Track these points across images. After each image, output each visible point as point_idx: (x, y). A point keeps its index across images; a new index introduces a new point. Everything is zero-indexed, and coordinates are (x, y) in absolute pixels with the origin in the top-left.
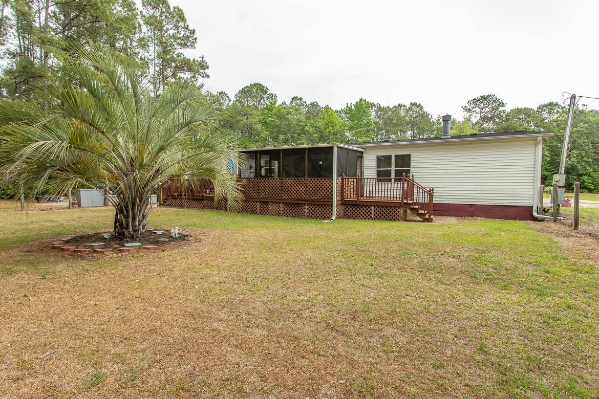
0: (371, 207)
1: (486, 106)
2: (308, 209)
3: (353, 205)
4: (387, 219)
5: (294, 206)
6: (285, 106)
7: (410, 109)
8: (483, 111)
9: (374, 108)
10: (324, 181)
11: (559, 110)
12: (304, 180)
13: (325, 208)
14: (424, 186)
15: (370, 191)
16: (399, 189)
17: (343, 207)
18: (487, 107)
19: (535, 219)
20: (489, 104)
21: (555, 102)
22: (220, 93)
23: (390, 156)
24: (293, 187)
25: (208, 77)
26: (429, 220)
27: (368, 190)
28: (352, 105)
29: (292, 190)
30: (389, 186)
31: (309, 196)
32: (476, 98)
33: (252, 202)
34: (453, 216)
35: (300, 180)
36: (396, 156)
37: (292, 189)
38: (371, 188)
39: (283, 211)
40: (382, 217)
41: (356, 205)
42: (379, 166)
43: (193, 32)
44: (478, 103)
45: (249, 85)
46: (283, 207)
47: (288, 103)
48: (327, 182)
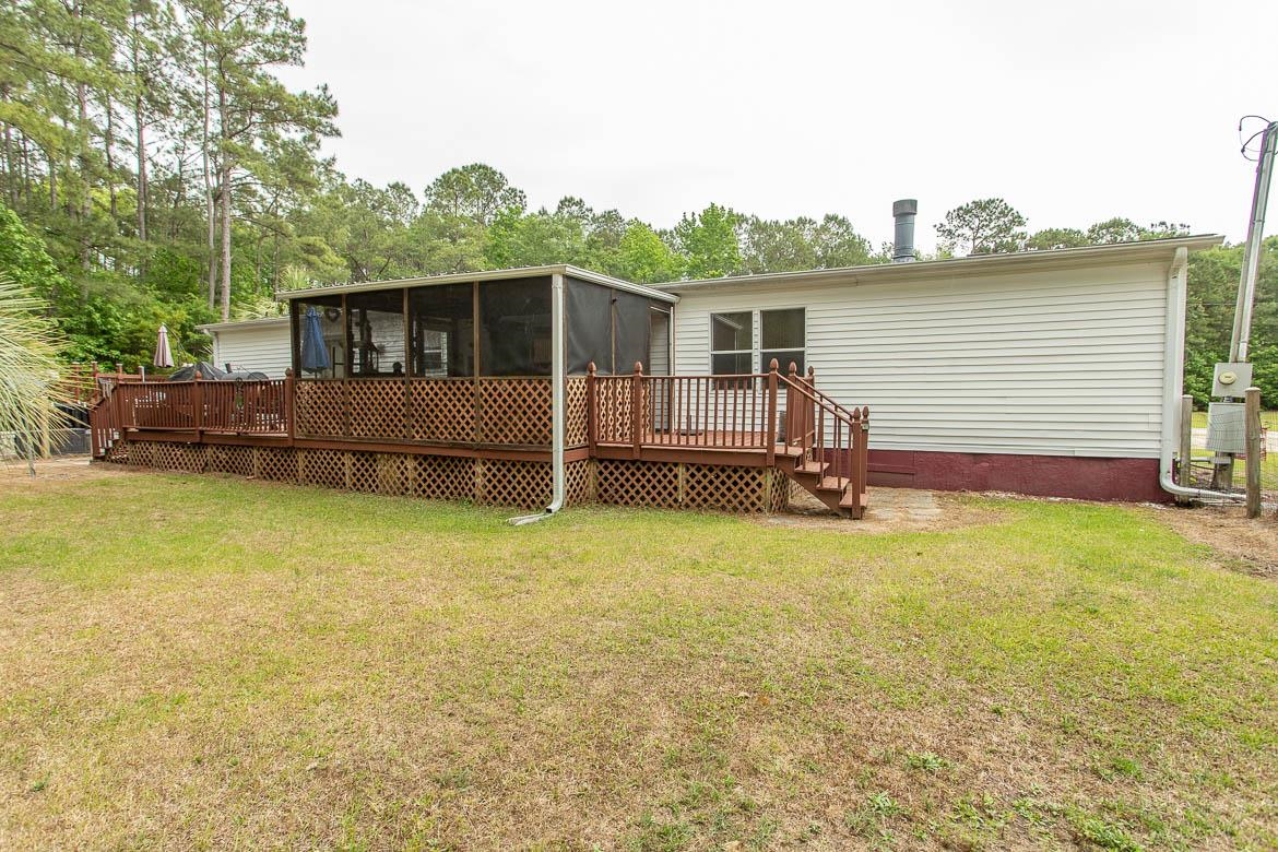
0: (675, 470)
1: (985, 223)
2: (485, 475)
3: (622, 462)
4: (723, 508)
5: (448, 466)
6: (545, 217)
7: (824, 229)
8: (979, 235)
9: (744, 225)
10: (527, 387)
11: (1132, 235)
12: (472, 383)
13: (533, 472)
14: (837, 402)
15: (689, 417)
16: (758, 408)
17: (592, 469)
18: (987, 226)
19: (1167, 499)
20: (991, 220)
21: (1123, 218)
22: (396, 187)
23: (749, 314)
24: (441, 406)
25: (338, 134)
26: (854, 513)
27: (684, 413)
28: (697, 217)
29: (437, 416)
30: (749, 401)
31: (487, 436)
32: (965, 206)
33: (331, 454)
34: (925, 488)
35: (458, 384)
36: (765, 314)
37: (437, 411)
38: (693, 407)
39: (415, 479)
40: (711, 500)
41: (633, 462)
42: (717, 345)
43: (301, 25)
44: (967, 218)
45: (461, 169)
46: (416, 469)
47: (552, 210)
48: (535, 389)
